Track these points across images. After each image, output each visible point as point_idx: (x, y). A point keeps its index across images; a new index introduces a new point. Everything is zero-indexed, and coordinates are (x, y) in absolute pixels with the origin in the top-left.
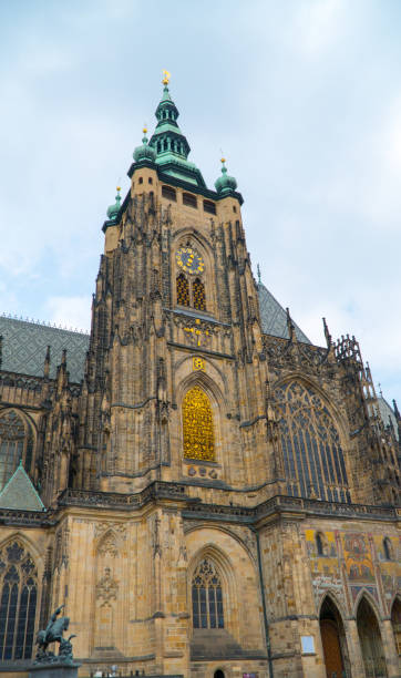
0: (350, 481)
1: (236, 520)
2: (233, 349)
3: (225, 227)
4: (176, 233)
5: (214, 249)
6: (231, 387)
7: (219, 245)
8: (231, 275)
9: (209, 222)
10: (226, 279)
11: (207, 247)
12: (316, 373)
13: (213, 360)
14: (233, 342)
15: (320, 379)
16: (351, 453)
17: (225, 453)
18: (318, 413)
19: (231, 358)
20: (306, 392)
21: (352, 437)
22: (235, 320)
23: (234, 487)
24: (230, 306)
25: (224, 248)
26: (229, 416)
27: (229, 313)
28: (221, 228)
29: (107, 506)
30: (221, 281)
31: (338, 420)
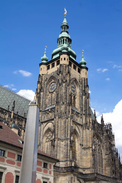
0: (104, 168)
1: (81, 177)
2: (82, 122)
3: (83, 79)
4: (72, 79)
5: (80, 86)
6: (81, 135)
7: (81, 85)
8: (84, 97)
9: (79, 76)
10: (82, 98)
11: (78, 85)
12: (100, 133)
13: (78, 126)
14: (82, 120)
15: (100, 135)
16: (105, 159)
17: (78, 156)
18: (99, 145)
19: (82, 126)
20: (96, 139)
21: (106, 155)
22: (84, 113)
23: (80, 167)
24: (82, 108)
25: (82, 87)
26: (80, 144)
27: (82, 110)
28: (82, 79)
29: (56, 170)
30: (81, 98)
31: (103, 148)
